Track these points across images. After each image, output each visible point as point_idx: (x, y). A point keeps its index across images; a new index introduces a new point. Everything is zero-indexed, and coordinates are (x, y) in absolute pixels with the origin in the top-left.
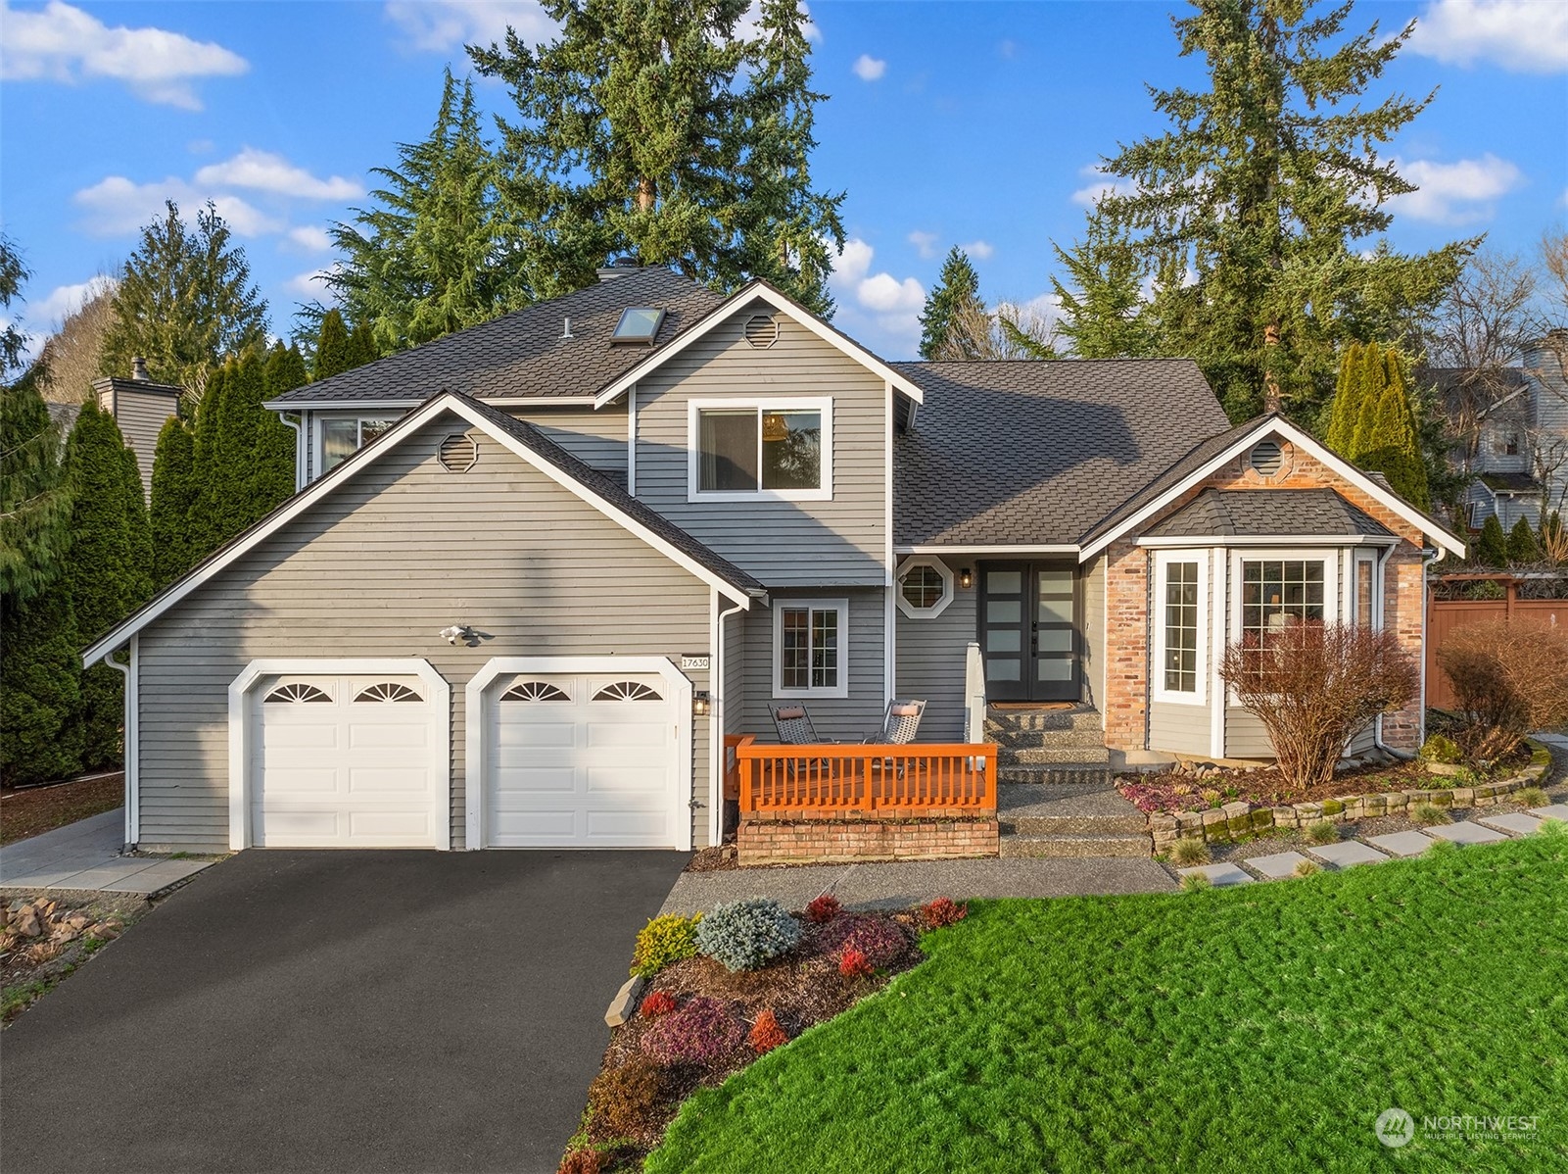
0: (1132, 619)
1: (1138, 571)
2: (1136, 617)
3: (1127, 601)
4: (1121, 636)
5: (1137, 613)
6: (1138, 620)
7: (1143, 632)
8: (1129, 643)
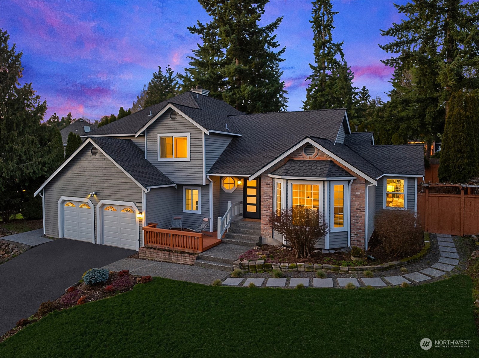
0: (268, 199)
1: (270, 184)
2: (269, 198)
3: (266, 193)
4: (265, 204)
5: (270, 197)
6: (270, 199)
7: (271, 203)
8: (267, 206)
